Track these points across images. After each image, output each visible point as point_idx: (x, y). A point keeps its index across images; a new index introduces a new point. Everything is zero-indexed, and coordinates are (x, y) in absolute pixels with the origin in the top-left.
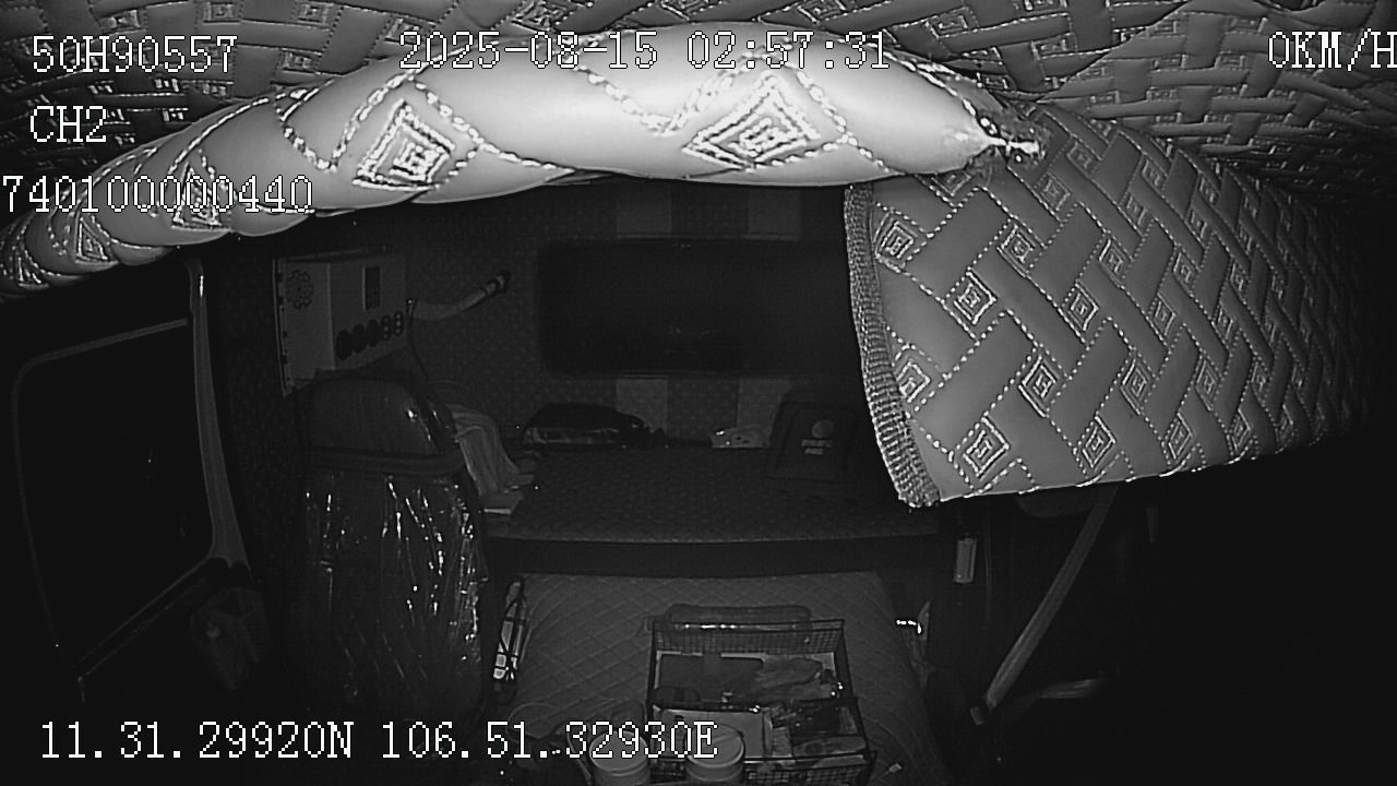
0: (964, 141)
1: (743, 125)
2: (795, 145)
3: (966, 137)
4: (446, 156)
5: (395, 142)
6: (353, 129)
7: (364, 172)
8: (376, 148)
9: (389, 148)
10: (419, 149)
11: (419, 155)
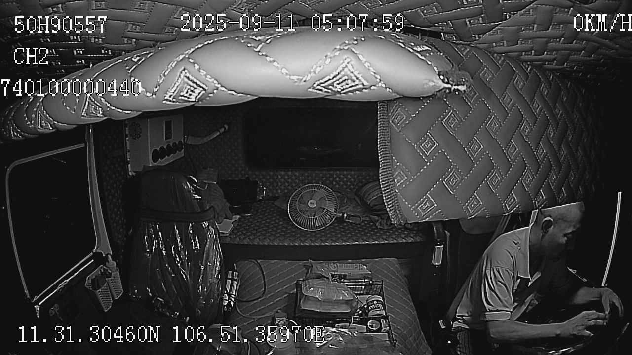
0: (433, 86)
1: (335, 79)
2: (358, 87)
3: (434, 84)
4: (204, 92)
5: (181, 86)
6: (162, 79)
7: (167, 97)
8: (173, 88)
9: (178, 88)
10: (192, 89)
11: (192, 91)
